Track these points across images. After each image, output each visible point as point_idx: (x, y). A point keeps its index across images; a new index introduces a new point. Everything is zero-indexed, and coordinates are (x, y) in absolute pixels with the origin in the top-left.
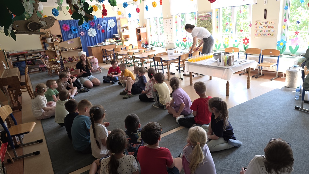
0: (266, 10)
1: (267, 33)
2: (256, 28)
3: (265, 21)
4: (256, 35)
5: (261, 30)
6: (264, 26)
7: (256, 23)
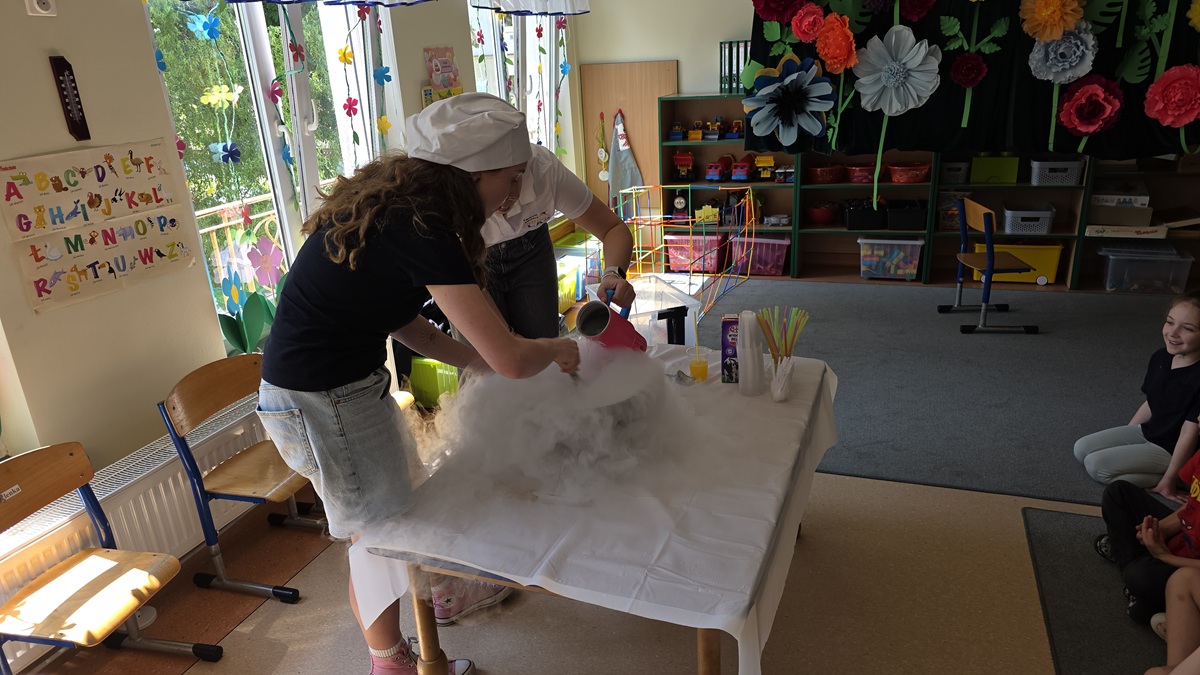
0: (60, 67)
1: (128, 248)
2: (24, 224)
3: (87, 156)
4: (41, 288)
5: (78, 238)
6: (94, 201)
7: (11, 185)
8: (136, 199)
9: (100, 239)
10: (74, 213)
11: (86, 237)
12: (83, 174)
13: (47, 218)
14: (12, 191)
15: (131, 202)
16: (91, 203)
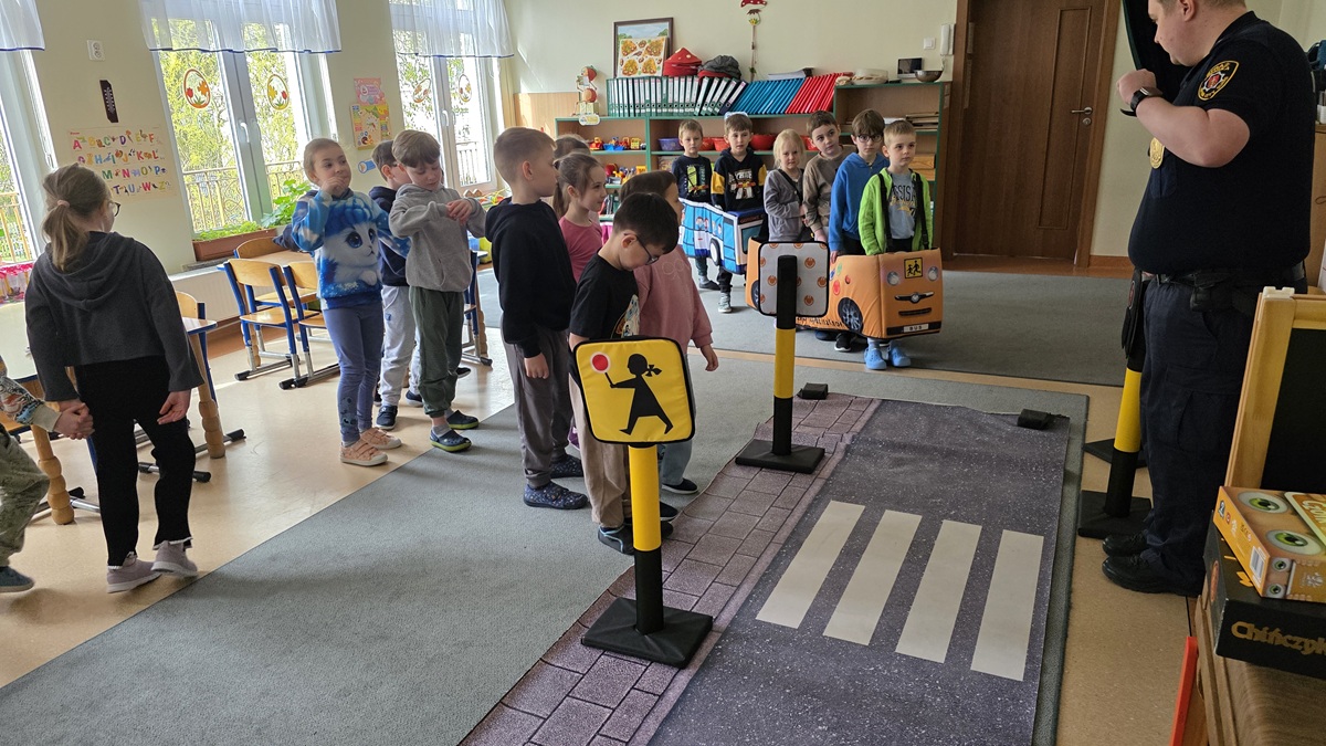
0: (105, 85)
1: (136, 181)
3: (116, 130)
5: (109, 172)
6: (119, 154)
7: (76, 141)
8: (142, 155)
9: (121, 174)
10: (108, 159)
11: (113, 172)
12: (114, 140)
13: (93, 158)
14: (77, 145)
15: (139, 156)
16: (117, 155)
